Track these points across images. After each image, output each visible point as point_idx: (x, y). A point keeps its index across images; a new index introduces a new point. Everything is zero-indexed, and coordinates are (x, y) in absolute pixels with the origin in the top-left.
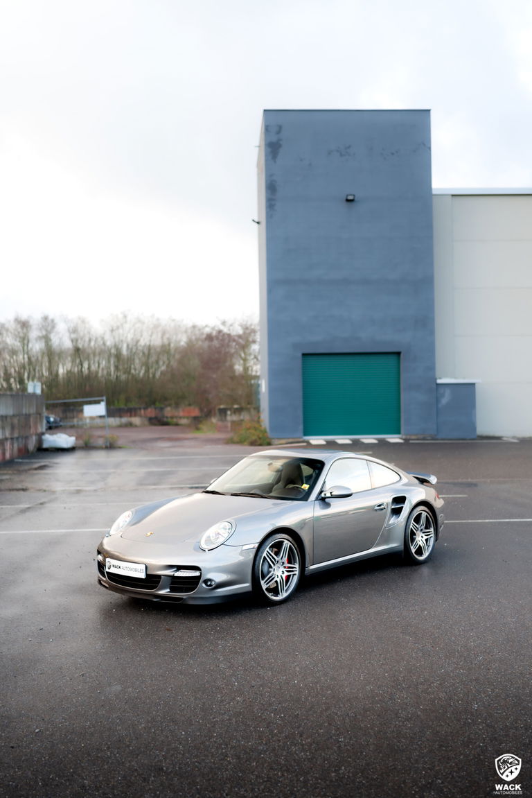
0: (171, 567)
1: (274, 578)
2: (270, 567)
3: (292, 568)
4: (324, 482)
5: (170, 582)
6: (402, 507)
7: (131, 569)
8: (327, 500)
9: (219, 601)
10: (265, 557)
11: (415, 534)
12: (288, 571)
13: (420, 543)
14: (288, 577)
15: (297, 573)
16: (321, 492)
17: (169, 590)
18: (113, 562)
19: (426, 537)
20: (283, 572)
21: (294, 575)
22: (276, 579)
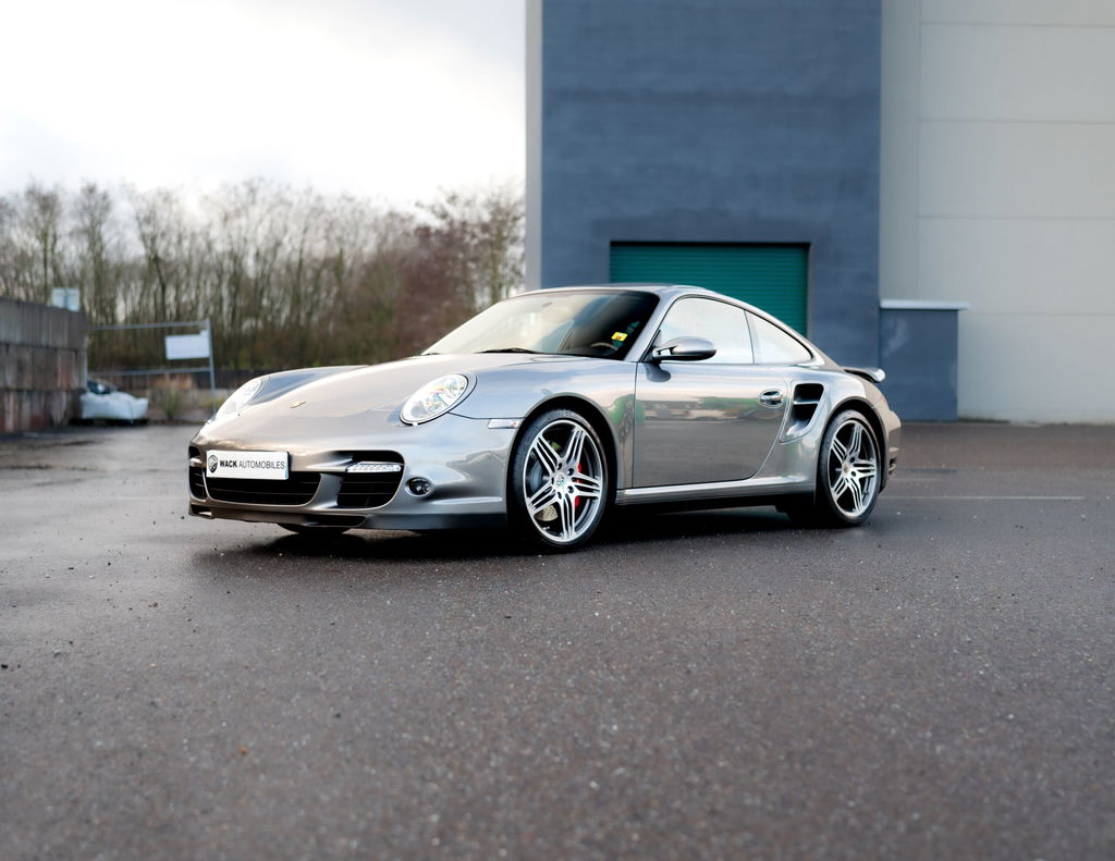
0: (341, 454)
1: (550, 498)
2: (545, 472)
3: (592, 484)
4: (658, 332)
5: (338, 487)
6: (816, 405)
7: (258, 465)
8: (664, 365)
9: (438, 525)
10: (534, 450)
12: (580, 488)
13: (849, 485)
14: (581, 501)
15: (599, 495)
16: (651, 348)
17: (335, 504)
18: (221, 455)
19: (862, 475)
20: (570, 488)
21: (595, 498)
22: (556, 499)
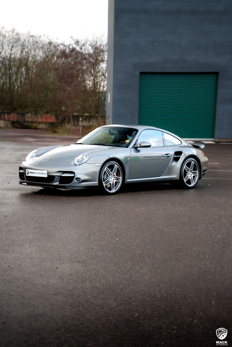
0: (60, 172)
1: (109, 182)
2: (108, 176)
3: (119, 178)
4: (137, 140)
5: (59, 179)
6: (180, 157)
7: (40, 173)
8: (138, 149)
9: (82, 188)
10: (105, 171)
11: (187, 173)
12: (116, 180)
13: (190, 178)
14: (116, 183)
15: (121, 181)
16: (135, 145)
17: (58, 183)
18: (30, 171)
19: (194, 175)
20: (114, 179)
22: (110, 182)
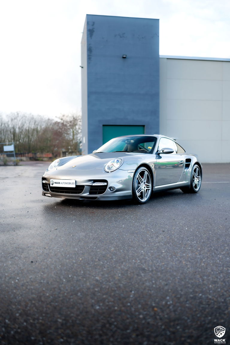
0: (90, 180)
2: (140, 183)
3: (148, 186)
4: (158, 147)
5: (89, 189)
6: (190, 164)
7: (66, 183)
8: (161, 155)
9: (117, 199)
10: (137, 178)
11: (194, 178)
12: (147, 187)
13: (196, 183)
14: (147, 190)
16: (158, 151)
17: (88, 194)
18: (55, 181)
19: (198, 180)
20: (144, 187)
21: (149, 189)
22: (142, 190)
